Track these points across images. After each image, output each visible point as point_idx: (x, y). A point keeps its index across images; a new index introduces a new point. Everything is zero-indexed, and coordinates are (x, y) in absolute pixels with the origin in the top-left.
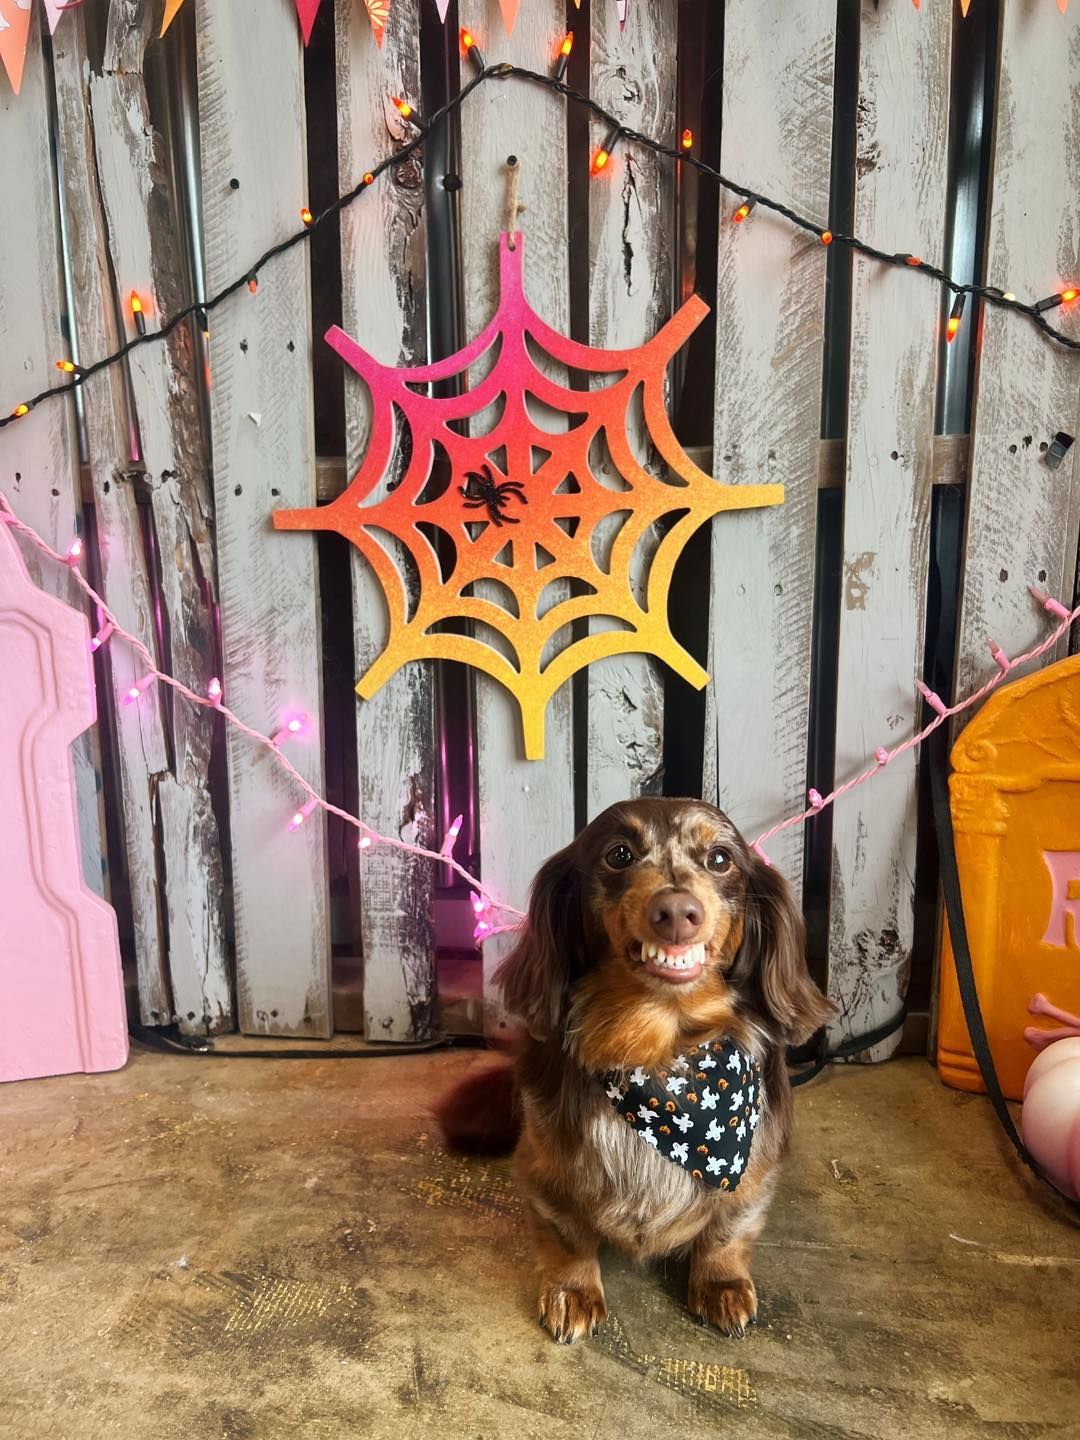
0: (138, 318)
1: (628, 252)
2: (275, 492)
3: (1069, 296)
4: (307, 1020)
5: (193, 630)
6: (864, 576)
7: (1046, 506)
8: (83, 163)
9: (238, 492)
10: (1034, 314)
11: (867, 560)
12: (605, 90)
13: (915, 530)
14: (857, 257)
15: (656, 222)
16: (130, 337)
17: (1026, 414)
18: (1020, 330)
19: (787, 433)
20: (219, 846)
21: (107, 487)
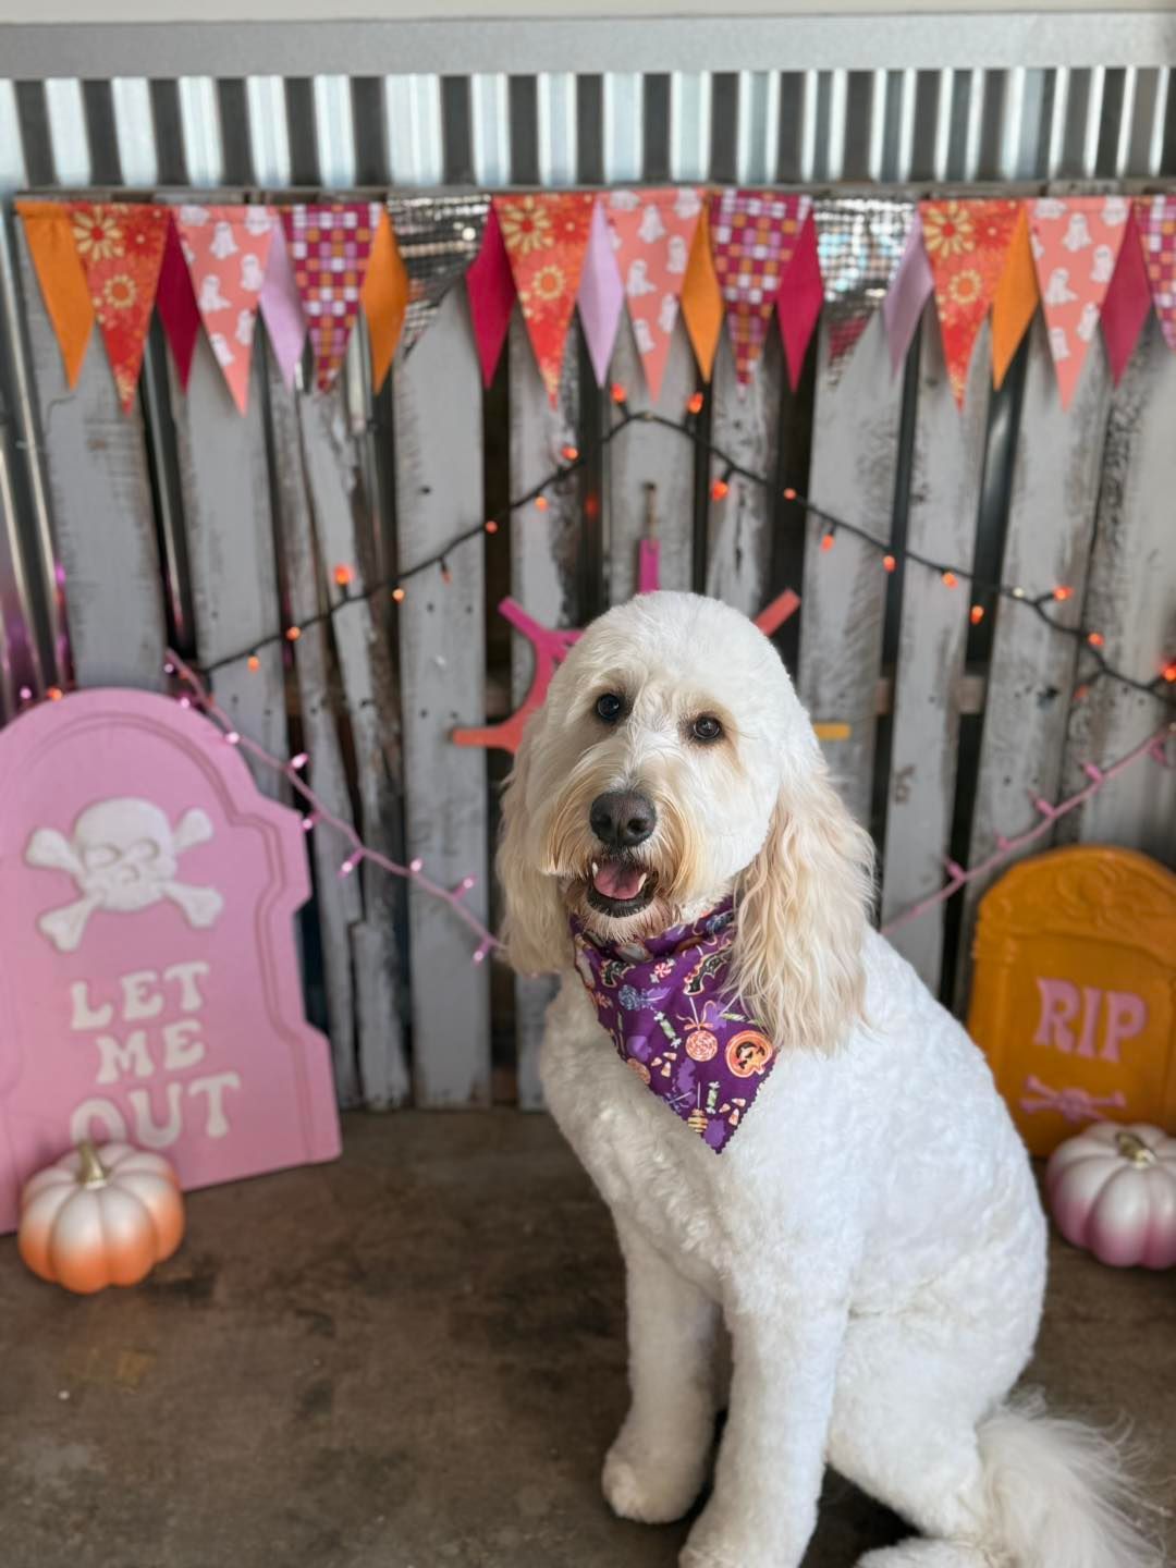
0: (344, 588)
1: (738, 554)
2: (454, 715)
3: (1061, 595)
4: (473, 1097)
5: (385, 816)
6: (908, 782)
7: (1039, 735)
8: (296, 466)
9: (424, 714)
10: (1036, 605)
11: (909, 771)
12: (724, 436)
13: (945, 753)
14: (910, 564)
15: (760, 534)
16: (336, 596)
17: (1027, 672)
18: (1026, 615)
19: (853, 683)
20: (401, 973)
21: (314, 711)
